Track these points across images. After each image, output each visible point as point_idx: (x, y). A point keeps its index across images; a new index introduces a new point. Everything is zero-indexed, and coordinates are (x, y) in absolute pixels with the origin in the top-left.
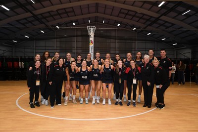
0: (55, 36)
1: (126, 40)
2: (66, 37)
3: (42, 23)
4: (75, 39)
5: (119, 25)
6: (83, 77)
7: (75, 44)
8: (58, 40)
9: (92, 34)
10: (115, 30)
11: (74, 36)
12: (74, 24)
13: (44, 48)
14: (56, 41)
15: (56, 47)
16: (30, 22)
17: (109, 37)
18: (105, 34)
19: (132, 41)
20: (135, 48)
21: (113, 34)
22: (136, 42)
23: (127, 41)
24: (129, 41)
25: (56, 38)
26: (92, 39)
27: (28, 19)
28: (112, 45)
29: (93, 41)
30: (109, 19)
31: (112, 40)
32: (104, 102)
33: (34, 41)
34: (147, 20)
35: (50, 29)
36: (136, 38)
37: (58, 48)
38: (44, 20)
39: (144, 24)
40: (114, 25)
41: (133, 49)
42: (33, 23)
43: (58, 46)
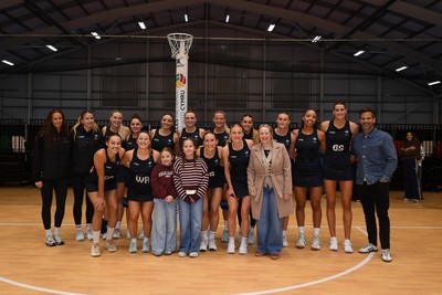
0: (89, 61)
1: (293, 70)
2: (119, 64)
3: (50, 22)
4: (146, 68)
5: (271, 28)
6: (139, 179)
7: (145, 85)
8: (97, 71)
9: (182, 56)
10: (260, 44)
11: (144, 61)
12: (142, 26)
13: (57, 95)
14: (93, 75)
15: (92, 92)
16: (17, 21)
17: (243, 64)
18: (233, 55)
19: (308, 75)
20: (318, 95)
21: (255, 54)
22: (322, 76)
23: (296, 75)
24: (302, 75)
25: (93, 67)
26: (182, 69)
27: (10, 13)
28: (253, 87)
29: (186, 75)
30: (244, 12)
31: (253, 73)
32: (231, 247)
33: (30, 75)
34: (353, 14)
35: (74, 41)
36: (322, 66)
37: (97, 96)
38: (55, 16)
39: (344, 23)
40: (257, 28)
41: (314, 98)
42: (26, 23)
43: (97, 88)
